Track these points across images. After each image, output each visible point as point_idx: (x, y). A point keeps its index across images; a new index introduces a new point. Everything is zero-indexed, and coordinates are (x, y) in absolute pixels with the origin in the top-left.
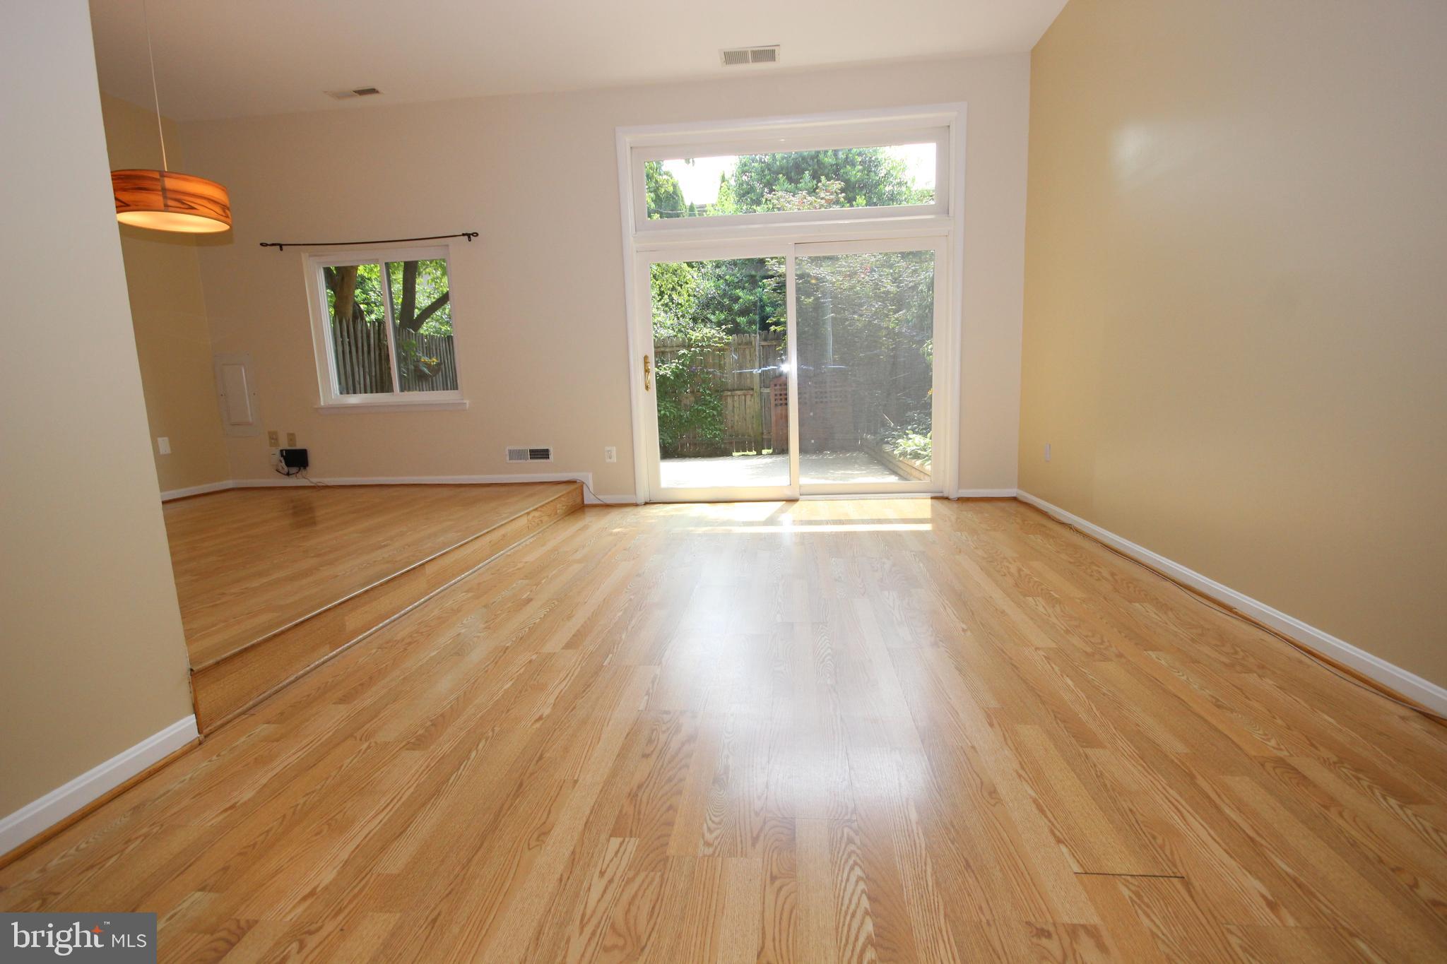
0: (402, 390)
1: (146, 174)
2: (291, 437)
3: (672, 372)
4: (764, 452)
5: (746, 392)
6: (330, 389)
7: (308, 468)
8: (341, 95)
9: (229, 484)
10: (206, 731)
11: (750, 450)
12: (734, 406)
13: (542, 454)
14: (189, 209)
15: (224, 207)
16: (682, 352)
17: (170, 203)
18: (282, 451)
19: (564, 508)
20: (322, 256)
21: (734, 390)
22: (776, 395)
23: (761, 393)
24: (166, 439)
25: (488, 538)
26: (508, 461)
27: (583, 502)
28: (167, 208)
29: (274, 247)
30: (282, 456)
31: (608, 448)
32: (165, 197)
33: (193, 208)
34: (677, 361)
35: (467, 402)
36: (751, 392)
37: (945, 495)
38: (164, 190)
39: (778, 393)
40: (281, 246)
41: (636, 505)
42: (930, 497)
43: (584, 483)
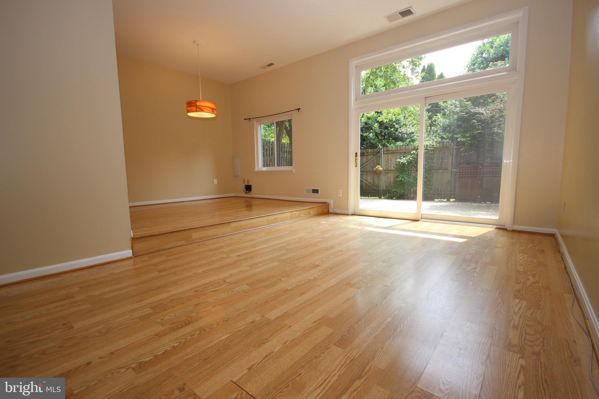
0: (277, 166)
1: (192, 102)
2: (248, 181)
3: (407, 161)
4: (451, 200)
5: (444, 171)
6: (259, 165)
7: (251, 191)
8: (264, 68)
9: (233, 195)
10: (135, 255)
11: (444, 199)
12: (437, 177)
13: (316, 191)
14: (202, 110)
15: (213, 109)
16: (413, 152)
17: (197, 109)
18: (245, 185)
19: (315, 212)
20: (260, 121)
21: (438, 170)
22: (460, 172)
23: (452, 171)
24: (216, 180)
25: (266, 218)
26: (305, 193)
27: (329, 211)
28: (196, 111)
29: (247, 120)
30: (245, 187)
31: (339, 190)
32: (196, 108)
33: (203, 110)
34: (410, 156)
35: (294, 170)
36: (446, 171)
37: (505, 227)
38: (196, 106)
39: (461, 171)
40: (250, 119)
41: (348, 215)
42: (495, 227)
43: (329, 204)
